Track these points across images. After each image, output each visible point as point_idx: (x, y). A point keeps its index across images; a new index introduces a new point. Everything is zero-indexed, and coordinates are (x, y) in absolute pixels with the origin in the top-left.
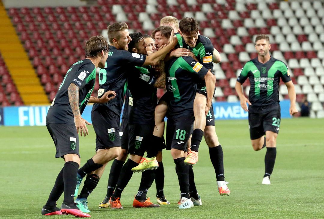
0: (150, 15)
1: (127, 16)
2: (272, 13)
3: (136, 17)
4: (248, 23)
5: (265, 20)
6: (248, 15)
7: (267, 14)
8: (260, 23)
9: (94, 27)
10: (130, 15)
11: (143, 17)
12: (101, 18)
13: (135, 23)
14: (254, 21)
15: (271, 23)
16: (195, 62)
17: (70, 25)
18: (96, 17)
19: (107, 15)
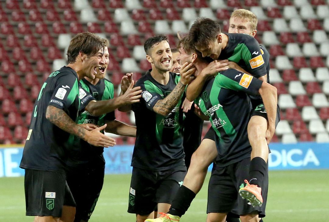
0: (130, 12)
1: (96, 13)
2: (315, 10)
3: (109, 15)
4: (279, 25)
5: (305, 21)
6: (278, 13)
7: (307, 12)
8: (297, 26)
9: (46, 29)
10: (101, 12)
11: (120, 14)
12: (57, 16)
13: (107, 24)
14: (288, 22)
15: (313, 25)
16: (240, 75)
17: (9, 26)
18: (50, 14)
19: (66, 12)
